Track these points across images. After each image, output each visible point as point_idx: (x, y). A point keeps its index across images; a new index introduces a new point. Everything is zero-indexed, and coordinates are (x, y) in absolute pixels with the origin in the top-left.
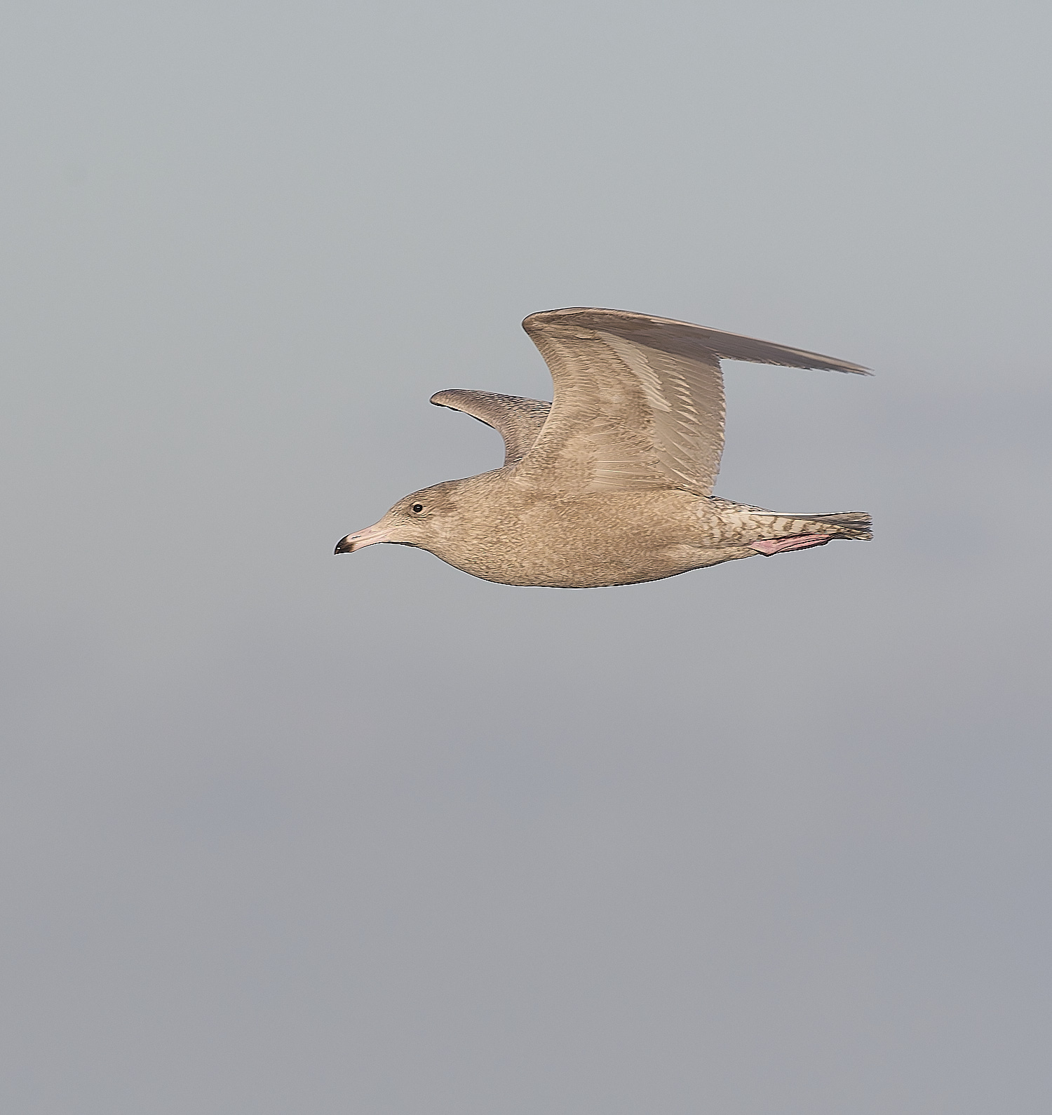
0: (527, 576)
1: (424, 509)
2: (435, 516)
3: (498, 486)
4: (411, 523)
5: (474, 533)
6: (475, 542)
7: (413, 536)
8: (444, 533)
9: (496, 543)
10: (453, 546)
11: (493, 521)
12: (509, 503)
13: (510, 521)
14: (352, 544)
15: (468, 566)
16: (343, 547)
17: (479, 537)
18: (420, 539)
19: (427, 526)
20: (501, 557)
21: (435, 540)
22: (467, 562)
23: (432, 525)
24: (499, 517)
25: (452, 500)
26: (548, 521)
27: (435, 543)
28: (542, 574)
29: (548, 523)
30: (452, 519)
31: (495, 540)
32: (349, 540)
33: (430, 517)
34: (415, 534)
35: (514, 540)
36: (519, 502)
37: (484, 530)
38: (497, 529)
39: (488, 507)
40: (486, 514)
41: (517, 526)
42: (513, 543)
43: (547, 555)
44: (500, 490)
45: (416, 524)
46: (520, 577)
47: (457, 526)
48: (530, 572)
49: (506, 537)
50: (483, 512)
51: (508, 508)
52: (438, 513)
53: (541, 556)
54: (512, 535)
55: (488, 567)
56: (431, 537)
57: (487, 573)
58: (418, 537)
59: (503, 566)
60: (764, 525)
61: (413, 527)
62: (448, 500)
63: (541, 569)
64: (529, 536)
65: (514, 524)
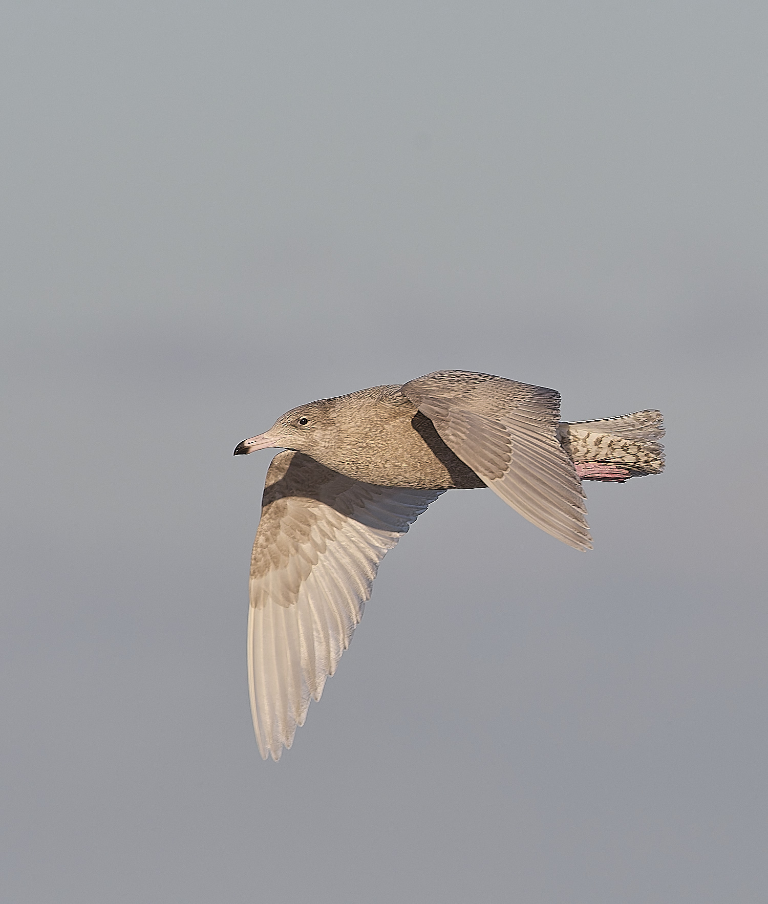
0: (388, 476)
1: (309, 423)
2: (317, 429)
3: (367, 402)
4: (297, 434)
5: (348, 441)
6: (349, 447)
7: (298, 444)
8: (323, 443)
9: (366, 447)
10: (330, 453)
11: (363, 430)
12: (376, 415)
13: (377, 430)
14: (248, 448)
15: (341, 467)
16: (242, 450)
17: (352, 443)
18: (303, 447)
19: (310, 437)
20: (369, 459)
21: (315, 448)
22: (341, 463)
23: (314, 437)
24: (369, 426)
25: (331, 416)
26: (407, 431)
27: (315, 450)
28: (400, 475)
29: (408, 433)
30: (330, 432)
31: (364, 445)
32: (246, 444)
33: (313, 430)
34: (300, 443)
35: (380, 445)
36: (385, 415)
37: (356, 437)
38: (366, 436)
39: (360, 418)
40: (358, 423)
41: (383, 434)
42: (379, 448)
43: (405, 458)
44: (370, 404)
45: (301, 435)
46: (382, 476)
47: (335, 437)
48: (391, 472)
49: (373, 442)
50: (357, 422)
51: (376, 419)
52: (320, 427)
53: (400, 459)
54: (379, 441)
55: (358, 468)
56: (312, 446)
57: (356, 472)
58: (302, 445)
59: (370, 467)
60: (579, 439)
61: (299, 437)
62: (328, 417)
63: (400, 470)
64: (392, 443)
65: (381, 432)
